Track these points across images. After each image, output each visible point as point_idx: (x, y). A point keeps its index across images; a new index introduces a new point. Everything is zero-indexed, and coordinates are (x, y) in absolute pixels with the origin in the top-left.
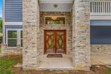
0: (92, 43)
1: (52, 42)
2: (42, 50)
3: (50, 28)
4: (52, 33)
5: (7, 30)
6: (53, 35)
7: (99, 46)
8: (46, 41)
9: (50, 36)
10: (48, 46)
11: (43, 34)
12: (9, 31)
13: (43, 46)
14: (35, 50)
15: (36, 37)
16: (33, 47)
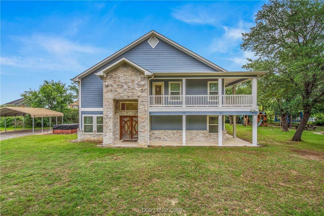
0: (151, 129)
1: (128, 127)
2: (118, 136)
3: (125, 114)
4: (128, 119)
5: (83, 116)
6: (129, 120)
7: (175, 131)
8: (122, 127)
9: (126, 122)
10: (123, 132)
11: (119, 120)
12: (85, 117)
13: (118, 132)
14: (111, 134)
15: (112, 125)
16: (110, 132)
